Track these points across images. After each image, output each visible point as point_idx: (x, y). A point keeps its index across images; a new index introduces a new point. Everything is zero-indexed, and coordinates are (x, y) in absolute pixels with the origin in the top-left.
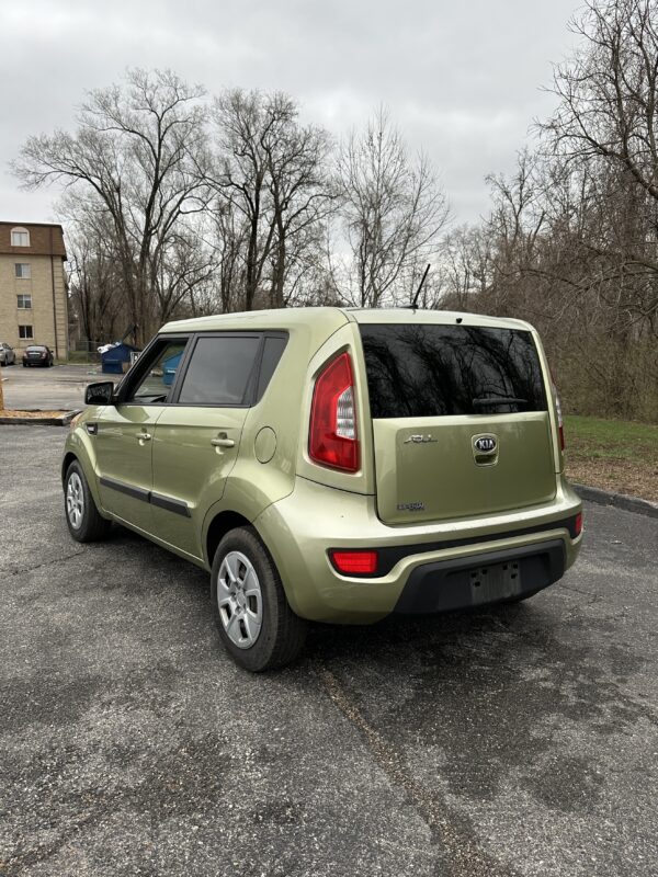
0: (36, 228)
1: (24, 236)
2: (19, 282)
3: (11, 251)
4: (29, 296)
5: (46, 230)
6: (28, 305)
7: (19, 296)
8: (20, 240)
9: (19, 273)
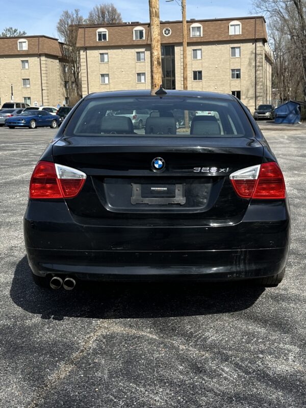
0: (247, 20)
1: (237, 27)
2: (233, 60)
3: (228, 39)
4: (239, 70)
5: (253, 21)
6: (238, 76)
7: (233, 70)
8: (235, 30)
9: (233, 54)
